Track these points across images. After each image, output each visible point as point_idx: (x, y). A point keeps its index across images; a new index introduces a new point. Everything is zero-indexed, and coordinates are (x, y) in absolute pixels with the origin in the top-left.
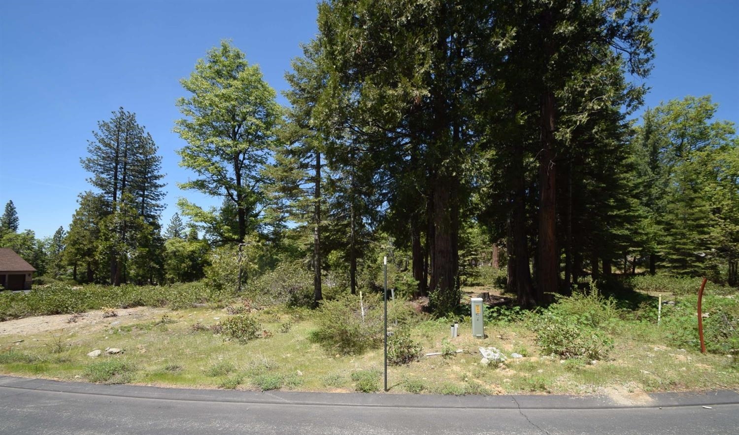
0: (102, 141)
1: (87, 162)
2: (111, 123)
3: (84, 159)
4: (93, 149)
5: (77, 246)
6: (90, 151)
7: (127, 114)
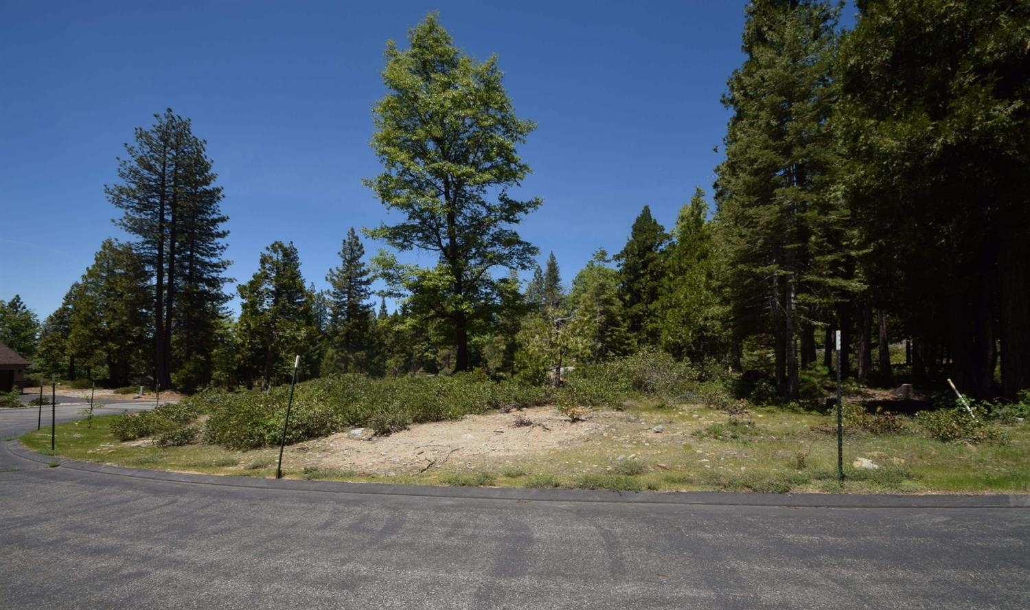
0: (141, 161)
1: (117, 193)
2: (153, 132)
3: (111, 187)
4: (127, 172)
5: (93, 326)
6: (122, 175)
7: (177, 119)
